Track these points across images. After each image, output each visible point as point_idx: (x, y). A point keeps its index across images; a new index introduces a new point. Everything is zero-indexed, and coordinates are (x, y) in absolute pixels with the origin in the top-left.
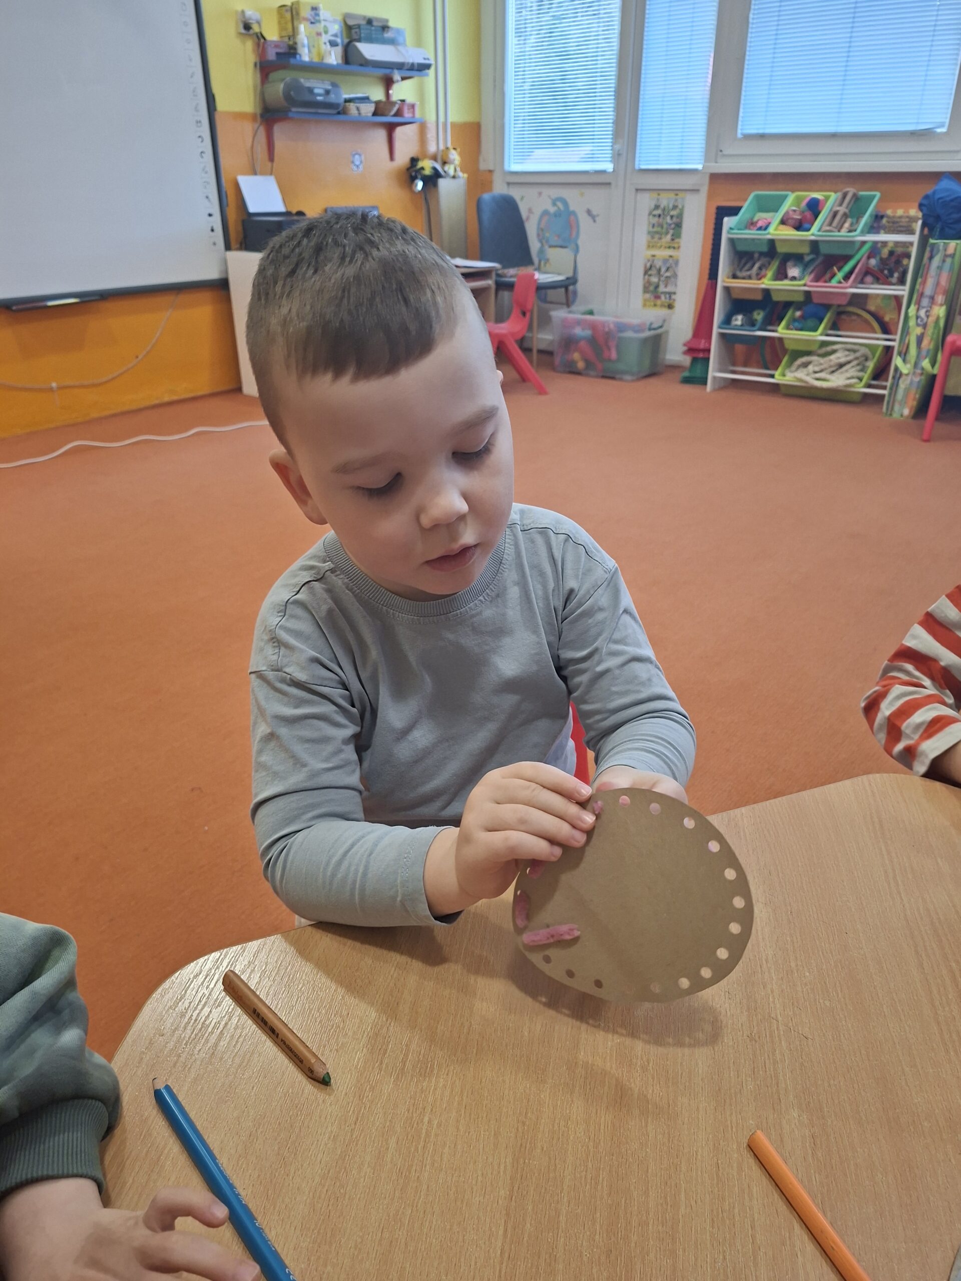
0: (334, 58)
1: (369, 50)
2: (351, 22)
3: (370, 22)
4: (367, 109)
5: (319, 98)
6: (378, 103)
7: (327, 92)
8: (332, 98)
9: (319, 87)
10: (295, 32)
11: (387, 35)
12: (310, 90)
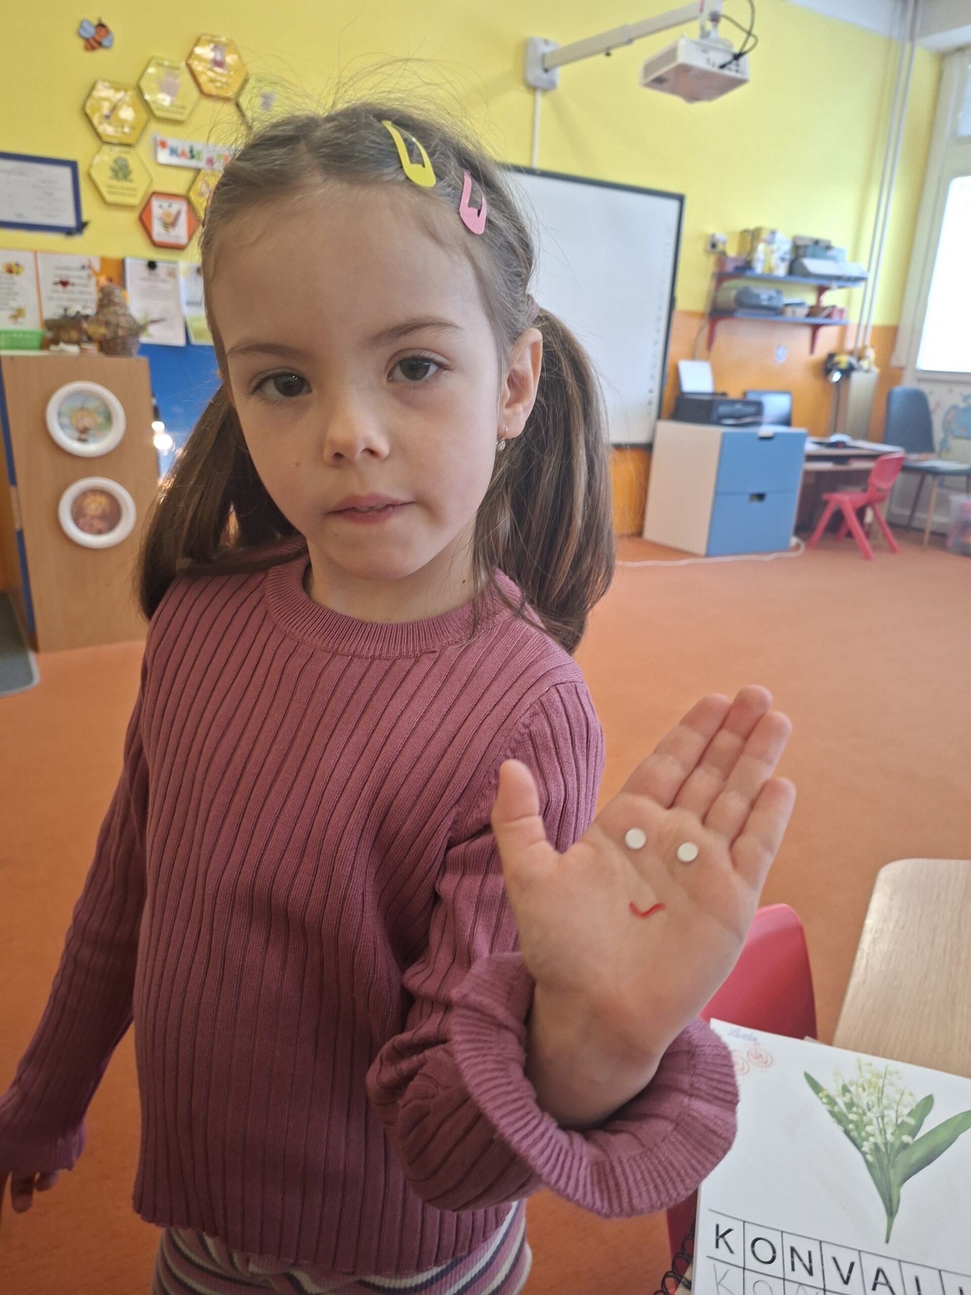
0: (781, 271)
1: (813, 265)
2: (800, 243)
3: (817, 242)
4: (802, 312)
5: (765, 303)
6: (812, 308)
7: (770, 298)
8: (774, 303)
9: (764, 294)
10: (753, 250)
11: (830, 253)
12: (758, 296)
